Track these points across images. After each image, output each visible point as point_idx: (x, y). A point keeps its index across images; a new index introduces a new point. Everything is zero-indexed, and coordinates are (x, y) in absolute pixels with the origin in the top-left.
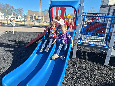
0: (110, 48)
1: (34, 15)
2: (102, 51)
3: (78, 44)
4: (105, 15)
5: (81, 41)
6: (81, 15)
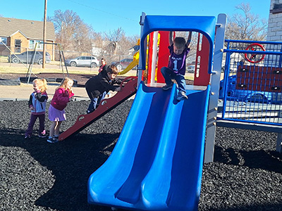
1: (15, 36)
3: (217, 123)
6: (222, 50)
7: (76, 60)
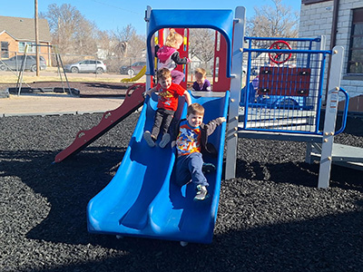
0: (326, 136)
2: (312, 154)
3: (238, 134)
4: (308, 43)
5: (248, 125)
6: (242, 50)
7: (78, 65)
